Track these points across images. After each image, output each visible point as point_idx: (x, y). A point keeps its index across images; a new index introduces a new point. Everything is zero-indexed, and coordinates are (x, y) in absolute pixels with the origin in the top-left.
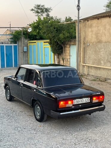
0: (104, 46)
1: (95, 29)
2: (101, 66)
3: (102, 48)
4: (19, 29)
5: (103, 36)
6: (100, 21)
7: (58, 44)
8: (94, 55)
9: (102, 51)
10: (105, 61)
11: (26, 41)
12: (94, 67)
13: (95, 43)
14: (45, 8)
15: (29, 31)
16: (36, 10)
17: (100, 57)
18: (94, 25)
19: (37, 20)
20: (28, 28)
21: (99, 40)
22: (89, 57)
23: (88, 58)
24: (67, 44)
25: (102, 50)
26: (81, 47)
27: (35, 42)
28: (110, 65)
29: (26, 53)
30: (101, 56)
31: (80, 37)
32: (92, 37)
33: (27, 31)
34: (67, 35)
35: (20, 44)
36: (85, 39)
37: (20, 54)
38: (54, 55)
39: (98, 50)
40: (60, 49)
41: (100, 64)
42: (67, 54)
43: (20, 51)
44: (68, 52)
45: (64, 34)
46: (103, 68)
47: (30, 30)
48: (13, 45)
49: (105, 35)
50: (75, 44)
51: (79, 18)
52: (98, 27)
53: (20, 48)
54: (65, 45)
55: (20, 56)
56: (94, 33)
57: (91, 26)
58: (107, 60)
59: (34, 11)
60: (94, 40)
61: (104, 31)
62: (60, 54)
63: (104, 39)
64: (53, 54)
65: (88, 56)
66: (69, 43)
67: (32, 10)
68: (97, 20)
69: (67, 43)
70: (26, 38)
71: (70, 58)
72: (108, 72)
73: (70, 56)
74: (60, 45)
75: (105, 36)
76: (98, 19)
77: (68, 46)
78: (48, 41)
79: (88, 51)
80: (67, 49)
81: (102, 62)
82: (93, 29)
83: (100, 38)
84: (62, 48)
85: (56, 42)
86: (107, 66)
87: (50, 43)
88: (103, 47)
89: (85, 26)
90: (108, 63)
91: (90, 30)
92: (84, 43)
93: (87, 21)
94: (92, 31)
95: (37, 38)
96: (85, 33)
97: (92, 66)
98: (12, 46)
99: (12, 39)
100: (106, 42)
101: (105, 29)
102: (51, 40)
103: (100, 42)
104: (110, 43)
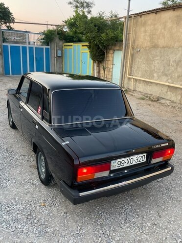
0: (160, 52)
1: (149, 28)
2: (153, 79)
3: (157, 56)
4: (52, 26)
5: (161, 37)
6: (159, 15)
7: (99, 48)
8: (144, 65)
9: (157, 60)
10: (160, 74)
11: (61, 43)
12: (143, 81)
13: (147, 48)
14: (86, 2)
15: (64, 30)
16: (74, 3)
17: (153, 68)
18: (149, 22)
19: (74, 16)
20: (64, 26)
21: (153, 44)
22: (138, 67)
23: (136, 68)
24: (110, 49)
25: (157, 58)
26: (128, 53)
27: (72, 46)
28: (165, 80)
29: (60, 58)
30: (155, 66)
31: (127, 39)
32: (145, 39)
33: (62, 31)
34: (111, 35)
35: (53, 46)
36: (134, 42)
37: (53, 59)
38: (94, 63)
39: (151, 58)
40: (101, 55)
41: (153, 77)
42: (110, 62)
43: (53, 55)
44: (111, 59)
45: (107, 34)
46: (155, 83)
47: (66, 29)
48: (45, 47)
49: (164, 36)
50: (120, 50)
51: (129, 11)
53: (53, 51)
54: (108, 50)
55: (53, 62)
56: (148, 34)
57: (144, 24)
58: (163, 72)
59: (72, 5)
60: (147, 44)
61: (163, 30)
62: (101, 62)
63: (161, 42)
64: (92, 61)
65: (136, 66)
66: (113, 47)
67: (70, 3)
68: (154, 14)
69: (110, 47)
70: (61, 39)
71: (112, 68)
72: (163, 89)
73: (113, 65)
74: (102, 50)
75: (164, 38)
76: (156, 14)
77: (111, 52)
78: (87, 44)
79: (137, 59)
80: (110, 55)
81: (155, 75)
82: (147, 28)
83: (156, 41)
84: (103, 54)
85: (96, 45)
86: (161, 81)
87: (89, 47)
88: (158, 53)
89: (136, 23)
90: (164, 77)
91: (143, 29)
92: (133, 48)
93: (139, 17)
95: (74, 40)
96: (136, 33)
97: (140, 80)
98: (43, 48)
99: (43, 39)
100: (164, 47)
101: (164, 28)
102: (90, 43)
103: (155, 46)
104: (170, 48)
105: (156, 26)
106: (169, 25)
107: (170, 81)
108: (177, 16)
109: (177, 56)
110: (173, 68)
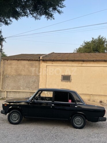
0: (23, 78)
1: (14, 66)
5: (22, 71)
6: (19, 62)
8: (13, 84)
9: (22, 81)
10: (24, 87)
12: (13, 92)
13: (14, 76)
17: (19, 85)
18: (14, 64)
21: (18, 74)
22: (8, 85)
23: (6, 85)
25: (21, 80)
28: (28, 89)
32: (11, 71)
36: (3, 72)
39: (18, 80)
41: (20, 89)
46: (22, 92)
49: (24, 71)
52: (17, 65)
58: (26, 86)
60: (13, 73)
61: (23, 68)
63: (23, 73)
68: (17, 61)
72: (27, 94)
79: (7, 81)
82: (12, 66)
83: (20, 73)
86: (26, 90)
90: (27, 88)
91: (9, 66)
94: (12, 68)
97: (11, 91)
100: (25, 75)
103: (20, 75)
104: (29, 76)
105: (18, 66)
106: (27, 66)
107: (31, 90)
108: (31, 63)
109: (34, 79)
110: (32, 84)
